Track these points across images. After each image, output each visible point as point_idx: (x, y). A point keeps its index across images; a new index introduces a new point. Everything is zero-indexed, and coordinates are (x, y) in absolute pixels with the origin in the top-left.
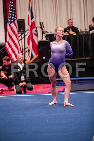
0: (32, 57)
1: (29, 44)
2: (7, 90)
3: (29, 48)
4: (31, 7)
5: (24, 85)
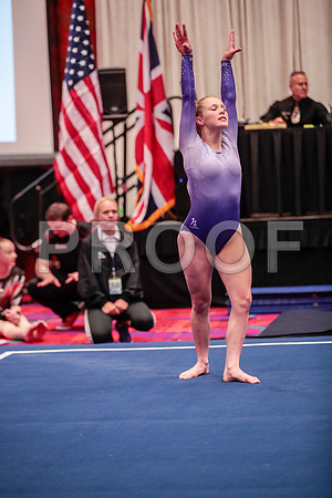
0: (152, 207)
1: (140, 159)
2: (58, 328)
3: (142, 173)
4: (151, 23)
5: (120, 309)
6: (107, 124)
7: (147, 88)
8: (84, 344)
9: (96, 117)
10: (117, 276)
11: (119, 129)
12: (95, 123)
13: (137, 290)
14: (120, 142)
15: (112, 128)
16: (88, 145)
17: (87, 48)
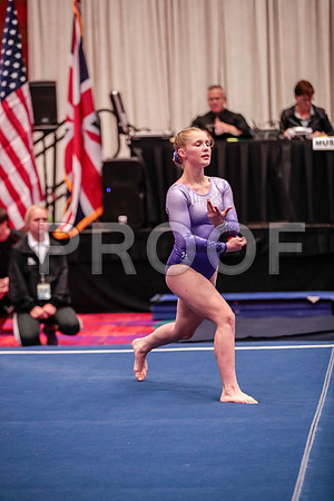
0: (80, 215)
1: (69, 169)
3: (70, 183)
4: (82, 38)
5: (48, 314)
6: (38, 135)
7: (76, 100)
9: (26, 127)
10: (46, 282)
11: (49, 140)
12: (26, 134)
13: (65, 296)
14: (50, 153)
15: (42, 139)
16: (18, 154)
17: (19, 61)
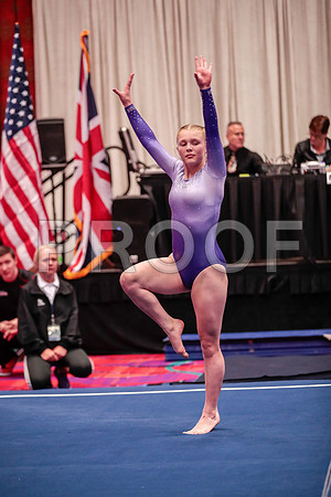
1: (78, 208)
3: (80, 222)
4: (89, 74)
5: (58, 355)
6: (46, 174)
7: (85, 138)
8: (23, 390)
9: (35, 166)
10: (56, 323)
11: (58, 178)
12: (34, 172)
13: (76, 337)
14: (59, 191)
15: (51, 178)
16: (27, 194)
17: (26, 98)
